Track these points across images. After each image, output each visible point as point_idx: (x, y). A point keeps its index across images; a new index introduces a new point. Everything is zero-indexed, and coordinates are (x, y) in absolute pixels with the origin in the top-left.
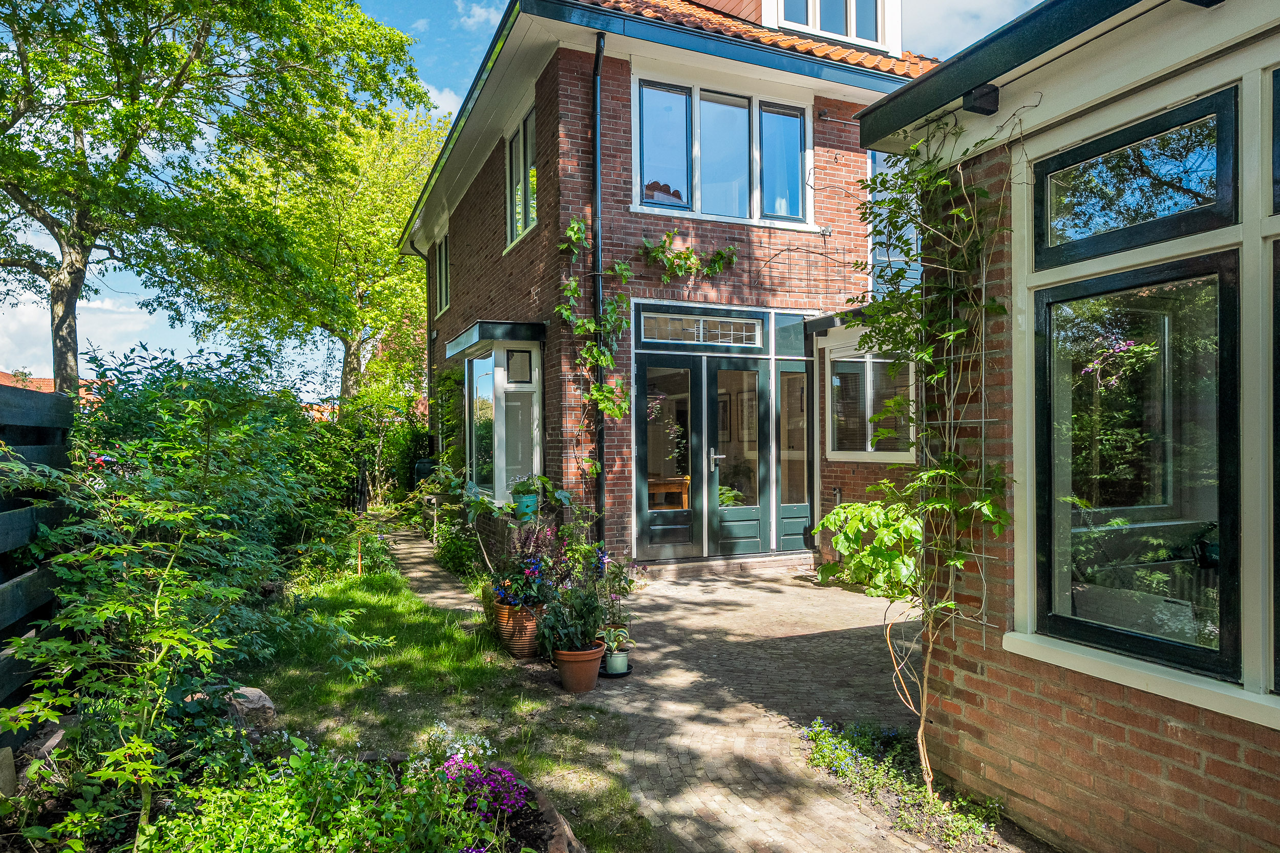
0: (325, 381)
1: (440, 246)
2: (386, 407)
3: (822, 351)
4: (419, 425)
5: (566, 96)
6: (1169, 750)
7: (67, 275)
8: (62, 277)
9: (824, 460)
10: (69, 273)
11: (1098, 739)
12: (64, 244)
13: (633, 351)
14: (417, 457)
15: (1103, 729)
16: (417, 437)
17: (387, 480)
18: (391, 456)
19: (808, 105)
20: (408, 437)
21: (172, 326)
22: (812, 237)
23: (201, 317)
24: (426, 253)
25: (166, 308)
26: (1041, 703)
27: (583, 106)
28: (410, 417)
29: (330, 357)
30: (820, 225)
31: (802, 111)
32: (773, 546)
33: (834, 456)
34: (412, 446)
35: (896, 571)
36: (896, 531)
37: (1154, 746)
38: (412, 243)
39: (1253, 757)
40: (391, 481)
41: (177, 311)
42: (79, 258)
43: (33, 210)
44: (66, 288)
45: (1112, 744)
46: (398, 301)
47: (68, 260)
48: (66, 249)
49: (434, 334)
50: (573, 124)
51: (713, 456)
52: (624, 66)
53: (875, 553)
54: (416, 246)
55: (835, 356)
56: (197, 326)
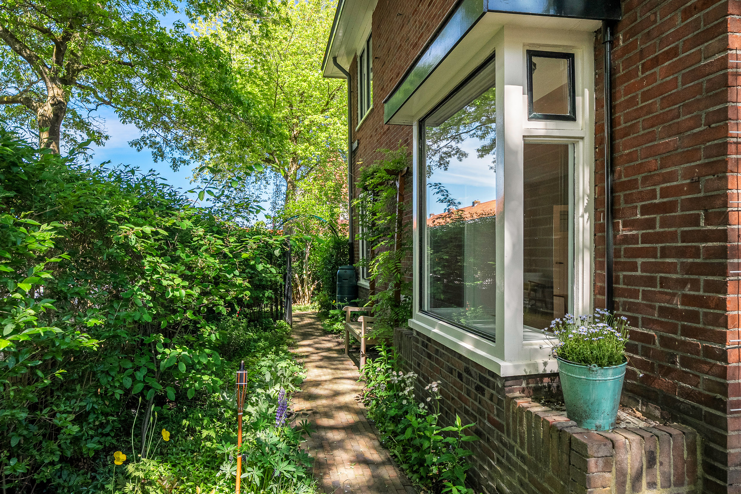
0: (274, 208)
1: (361, 57)
2: (312, 217)
4: (340, 235)
7: (50, 107)
8: (46, 108)
10: (52, 105)
12: (48, 80)
14: (338, 263)
16: (338, 244)
17: (313, 282)
18: (316, 261)
20: (331, 245)
21: (155, 161)
23: (177, 154)
24: (347, 68)
25: (151, 146)
28: (333, 228)
29: (277, 191)
34: (334, 252)
38: (335, 59)
40: (316, 282)
41: (160, 149)
42: (60, 92)
43: (21, 50)
44: (49, 119)
46: (323, 136)
47: (51, 94)
48: (50, 85)
49: (355, 145)
54: (339, 61)
56: (174, 160)
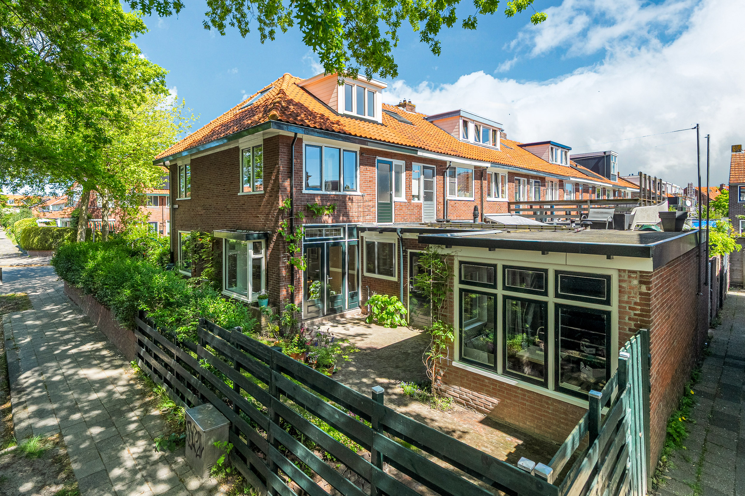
1: (180, 167)
3: (362, 237)
5: (282, 152)
6: (486, 386)
9: (363, 275)
11: (472, 384)
13: (303, 243)
15: (474, 382)
19: (358, 150)
22: (359, 197)
24: (168, 167)
26: (461, 377)
27: (287, 156)
30: (361, 192)
31: (356, 152)
32: (347, 308)
33: (366, 274)
35: (394, 320)
36: (394, 306)
37: (482, 385)
39: (499, 387)
45: (475, 385)
49: (176, 206)
50: (284, 162)
51: (328, 279)
52: (301, 140)
53: (387, 313)
55: (367, 240)
